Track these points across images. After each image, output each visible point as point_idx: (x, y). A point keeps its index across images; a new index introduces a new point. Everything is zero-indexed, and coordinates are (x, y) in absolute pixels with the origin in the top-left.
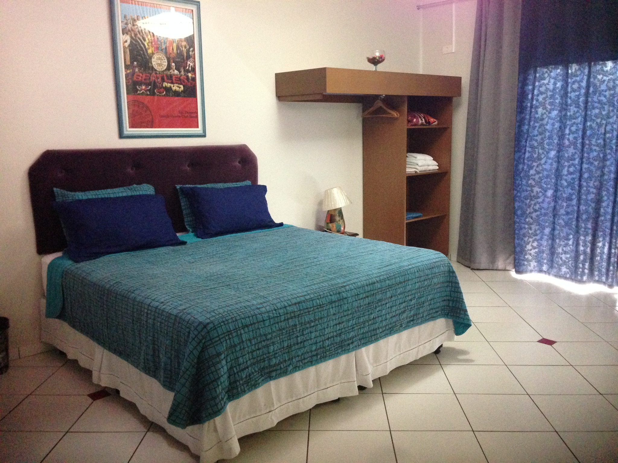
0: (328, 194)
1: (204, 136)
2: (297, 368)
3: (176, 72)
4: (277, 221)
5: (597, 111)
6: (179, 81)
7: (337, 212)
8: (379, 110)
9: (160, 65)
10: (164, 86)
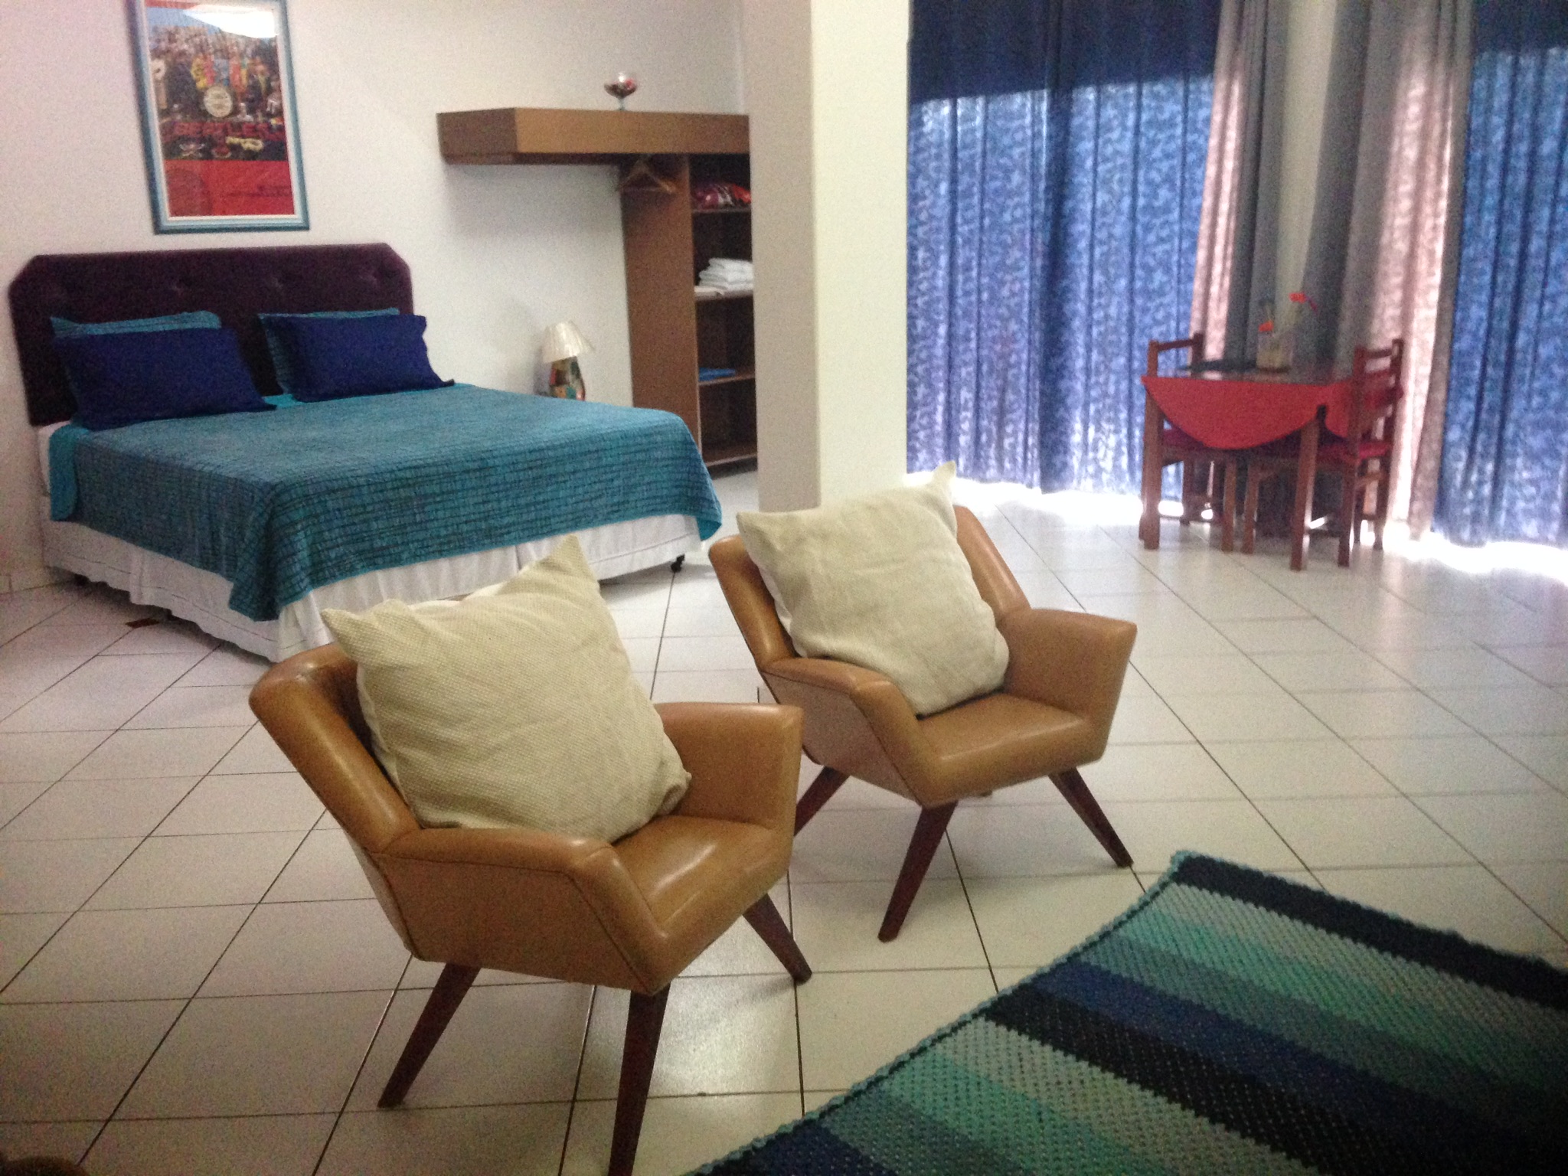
0: (550, 334)
1: (305, 227)
2: (416, 558)
3: (248, 118)
4: (445, 378)
5: (998, 184)
6: (254, 132)
7: (568, 366)
8: (643, 181)
9: (220, 107)
10: (228, 142)
